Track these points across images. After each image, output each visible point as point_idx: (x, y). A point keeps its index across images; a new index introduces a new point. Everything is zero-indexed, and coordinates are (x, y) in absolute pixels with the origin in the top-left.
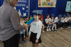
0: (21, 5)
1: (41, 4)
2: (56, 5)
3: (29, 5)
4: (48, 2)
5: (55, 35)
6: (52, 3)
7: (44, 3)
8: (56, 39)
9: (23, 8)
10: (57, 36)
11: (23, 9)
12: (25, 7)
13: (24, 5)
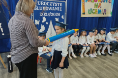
0: (53, 14)
1: (86, 12)
2: (113, 13)
3: (66, 14)
4: (98, 9)
5: (107, 62)
6: (105, 10)
7: (91, 11)
8: (107, 68)
9: (56, 19)
10: (110, 64)
12: (60, 18)
13: (59, 14)
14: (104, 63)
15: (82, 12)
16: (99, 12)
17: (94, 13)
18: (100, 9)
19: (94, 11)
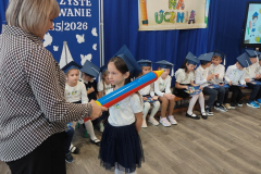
0: (70, 26)
1: (151, 18)
2: (210, 20)
3: (102, 24)
4: (176, 11)
5: (198, 134)
6: (193, 12)
7: (161, 16)
8: (199, 150)
9: (77, 36)
10: (205, 139)
11: (80, 39)
12: (87, 34)
13: (84, 26)
14: (193, 137)
15: (141, 18)
16: (180, 17)
17: (168, 21)
18: (180, 11)
19: (168, 17)
